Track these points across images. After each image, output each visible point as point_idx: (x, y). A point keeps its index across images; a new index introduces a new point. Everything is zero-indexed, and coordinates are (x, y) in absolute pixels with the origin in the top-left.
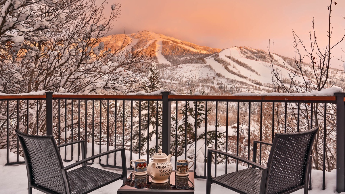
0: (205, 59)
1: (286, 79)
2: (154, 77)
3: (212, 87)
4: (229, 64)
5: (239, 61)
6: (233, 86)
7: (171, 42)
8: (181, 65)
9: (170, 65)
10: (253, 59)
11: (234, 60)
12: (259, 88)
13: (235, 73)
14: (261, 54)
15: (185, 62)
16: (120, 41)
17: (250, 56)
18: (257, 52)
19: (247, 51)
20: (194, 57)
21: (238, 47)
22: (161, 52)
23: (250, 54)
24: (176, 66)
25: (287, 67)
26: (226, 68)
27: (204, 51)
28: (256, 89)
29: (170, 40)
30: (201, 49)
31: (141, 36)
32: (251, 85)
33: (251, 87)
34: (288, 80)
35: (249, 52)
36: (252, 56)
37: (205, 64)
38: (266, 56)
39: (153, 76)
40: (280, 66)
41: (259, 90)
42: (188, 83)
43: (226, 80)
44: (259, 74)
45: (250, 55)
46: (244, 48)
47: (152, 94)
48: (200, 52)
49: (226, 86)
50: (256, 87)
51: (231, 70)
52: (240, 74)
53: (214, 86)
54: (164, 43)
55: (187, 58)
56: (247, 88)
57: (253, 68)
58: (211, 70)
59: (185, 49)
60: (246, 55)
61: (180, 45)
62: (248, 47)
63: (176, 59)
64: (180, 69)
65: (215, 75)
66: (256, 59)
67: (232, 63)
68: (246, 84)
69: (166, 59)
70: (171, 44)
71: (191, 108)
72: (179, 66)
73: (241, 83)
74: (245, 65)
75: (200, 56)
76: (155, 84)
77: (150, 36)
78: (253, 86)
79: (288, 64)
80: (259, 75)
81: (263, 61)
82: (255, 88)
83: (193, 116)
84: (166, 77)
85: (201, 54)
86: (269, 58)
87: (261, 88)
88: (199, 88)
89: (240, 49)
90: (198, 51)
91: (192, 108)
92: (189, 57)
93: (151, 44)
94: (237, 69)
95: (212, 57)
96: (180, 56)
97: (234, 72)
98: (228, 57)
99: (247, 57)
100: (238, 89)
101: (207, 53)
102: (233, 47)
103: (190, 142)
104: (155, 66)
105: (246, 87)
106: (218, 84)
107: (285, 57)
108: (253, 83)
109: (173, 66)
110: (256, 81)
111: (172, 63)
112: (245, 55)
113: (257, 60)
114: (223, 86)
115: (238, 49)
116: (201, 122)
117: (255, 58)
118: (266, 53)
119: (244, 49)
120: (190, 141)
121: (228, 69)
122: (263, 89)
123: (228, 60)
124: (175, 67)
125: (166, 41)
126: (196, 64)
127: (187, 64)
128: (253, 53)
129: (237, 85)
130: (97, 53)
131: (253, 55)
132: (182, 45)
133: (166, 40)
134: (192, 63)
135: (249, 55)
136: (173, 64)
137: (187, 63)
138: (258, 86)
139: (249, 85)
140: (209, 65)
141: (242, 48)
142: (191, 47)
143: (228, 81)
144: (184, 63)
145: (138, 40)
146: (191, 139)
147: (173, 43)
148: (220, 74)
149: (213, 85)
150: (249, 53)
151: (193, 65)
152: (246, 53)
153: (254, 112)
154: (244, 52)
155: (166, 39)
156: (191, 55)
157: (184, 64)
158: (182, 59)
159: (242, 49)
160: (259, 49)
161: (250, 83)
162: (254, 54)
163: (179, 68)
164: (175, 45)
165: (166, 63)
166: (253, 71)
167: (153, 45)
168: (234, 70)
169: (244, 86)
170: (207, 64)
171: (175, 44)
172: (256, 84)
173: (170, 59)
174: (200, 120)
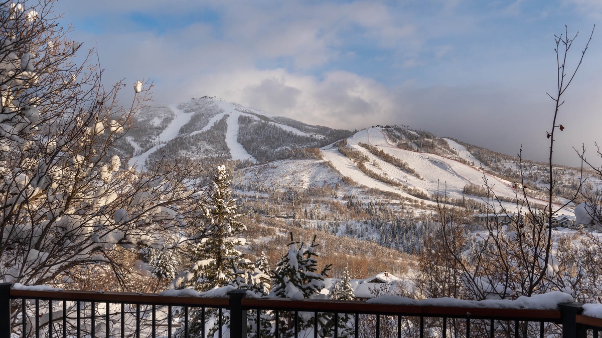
0: (320, 150)
1: (471, 186)
2: (222, 193)
3: (333, 203)
4: (366, 159)
5: (385, 152)
6: (374, 202)
7: (256, 118)
8: (275, 163)
9: (255, 163)
10: (411, 149)
11: (375, 152)
12: (422, 203)
13: (377, 176)
14: (426, 139)
15: (283, 157)
16: (157, 118)
17: (406, 144)
18: (418, 136)
19: (399, 134)
20: (300, 147)
21: (382, 127)
22: (237, 137)
23: (405, 140)
24: (266, 164)
25: (473, 163)
26: (361, 168)
27: (319, 136)
28: (417, 207)
29: (254, 114)
30: (312, 131)
31: (197, 107)
32: (407, 199)
33: (407, 202)
34: (474, 187)
35: (403, 135)
36: (409, 143)
37: (322, 159)
38: (436, 143)
39: (219, 193)
40: (460, 162)
41: (422, 208)
42: (288, 197)
43: (360, 190)
44: (422, 177)
45: (405, 142)
46: (395, 129)
47: (209, 296)
48: (311, 136)
49: (361, 202)
50: (416, 201)
51: (370, 171)
52: (387, 178)
53: (338, 202)
54: (242, 120)
55: (286, 149)
56: (400, 204)
57: (411, 166)
58: (331, 170)
59: (282, 130)
60: (398, 141)
61: (273, 123)
62: (401, 127)
63: (266, 151)
64: (272, 170)
65: (339, 180)
66: (416, 149)
67: (372, 157)
68: (397, 196)
69: (247, 150)
70: (255, 123)
71: (292, 267)
72: (271, 164)
73: (389, 195)
74: (396, 160)
75: (310, 145)
76: (224, 208)
77: (215, 107)
78: (410, 200)
79: (476, 158)
80: (422, 179)
81: (430, 153)
82: (414, 203)
83: (296, 283)
84: (247, 186)
85: (313, 140)
86: (440, 147)
87: (425, 204)
88: (310, 206)
89: (387, 130)
90: (308, 135)
91: (294, 267)
92: (291, 147)
93: (218, 122)
94: (380, 169)
95: (334, 146)
96: (273, 146)
97: (375, 174)
98: (365, 146)
99: (399, 146)
100: (382, 207)
101: (324, 138)
102: (373, 127)
103: (289, 333)
104: (225, 172)
105: (398, 202)
106: (344, 198)
107: (470, 145)
108: (410, 194)
109: (259, 164)
110: (416, 191)
111: (257, 160)
112: (396, 142)
113: (417, 151)
114: (355, 201)
115: (383, 130)
116: (312, 293)
117: (415, 147)
118: (434, 137)
119: (395, 131)
120: (290, 331)
121: (365, 168)
122: (429, 206)
123: (364, 152)
124: (262, 165)
125: (246, 117)
126: (304, 161)
127: (287, 161)
128: (410, 137)
129: (381, 199)
130: (106, 179)
131: (411, 141)
132: (276, 124)
133: (247, 115)
134: (295, 159)
135: (403, 142)
136: (260, 160)
137: (286, 158)
138: (420, 200)
139: (403, 198)
140: (329, 162)
141: (389, 129)
142: (293, 126)
143: (363, 192)
144: (281, 159)
145: (193, 114)
146: (292, 328)
147: (259, 119)
148: (348, 178)
149: (335, 201)
150: (404, 137)
151: (298, 162)
152: (398, 138)
153: (413, 250)
154: (395, 135)
155: (246, 113)
156: (295, 142)
157: (280, 161)
158: (276, 150)
159: (391, 131)
160: (422, 130)
161: (405, 195)
162: (413, 139)
163: (272, 168)
164: (263, 123)
165: (247, 159)
166: (410, 171)
167: (221, 126)
168: (375, 171)
169: (394, 201)
170: (325, 159)
171: (263, 121)
172: (415, 196)
173: (253, 150)
174: (309, 290)
